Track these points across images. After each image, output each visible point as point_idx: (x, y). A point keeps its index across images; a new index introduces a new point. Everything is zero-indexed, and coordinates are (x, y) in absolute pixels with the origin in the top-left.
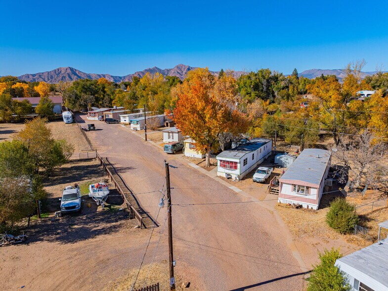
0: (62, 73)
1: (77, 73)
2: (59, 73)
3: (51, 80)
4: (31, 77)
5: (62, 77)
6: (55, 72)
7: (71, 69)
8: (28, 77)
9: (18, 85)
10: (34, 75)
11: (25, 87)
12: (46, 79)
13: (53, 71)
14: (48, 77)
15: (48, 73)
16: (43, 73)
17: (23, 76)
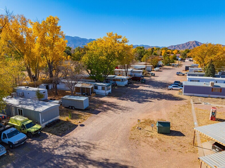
0: (190, 44)
1: (199, 44)
2: (188, 45)
3: (183, 48)
4: (173, 47)
5: (190, 47)
6: (187, 44)
7: (196, 42)
8: (172, 47)
9: (168, 51)
10: (175, 46)
11: (170, 51)
12: (181, 48)
13: (185, 43)
14: (182, 47)
15: (183, 44)
16: (180, 45)
17: (170, 46)
